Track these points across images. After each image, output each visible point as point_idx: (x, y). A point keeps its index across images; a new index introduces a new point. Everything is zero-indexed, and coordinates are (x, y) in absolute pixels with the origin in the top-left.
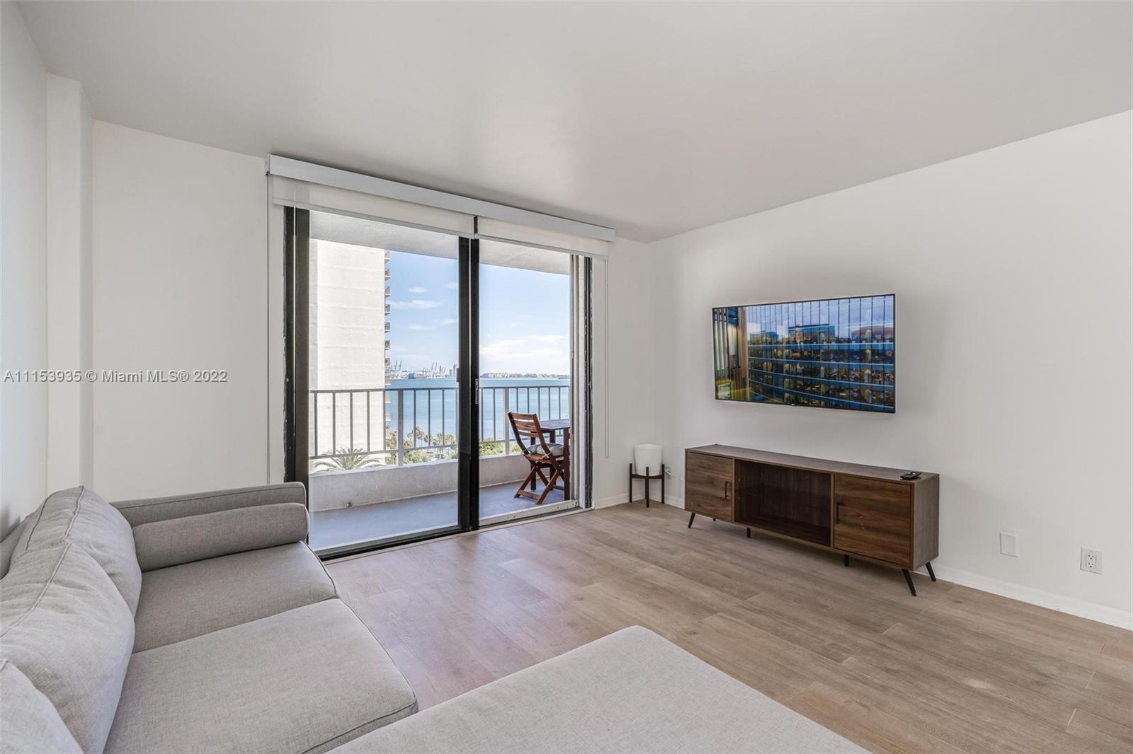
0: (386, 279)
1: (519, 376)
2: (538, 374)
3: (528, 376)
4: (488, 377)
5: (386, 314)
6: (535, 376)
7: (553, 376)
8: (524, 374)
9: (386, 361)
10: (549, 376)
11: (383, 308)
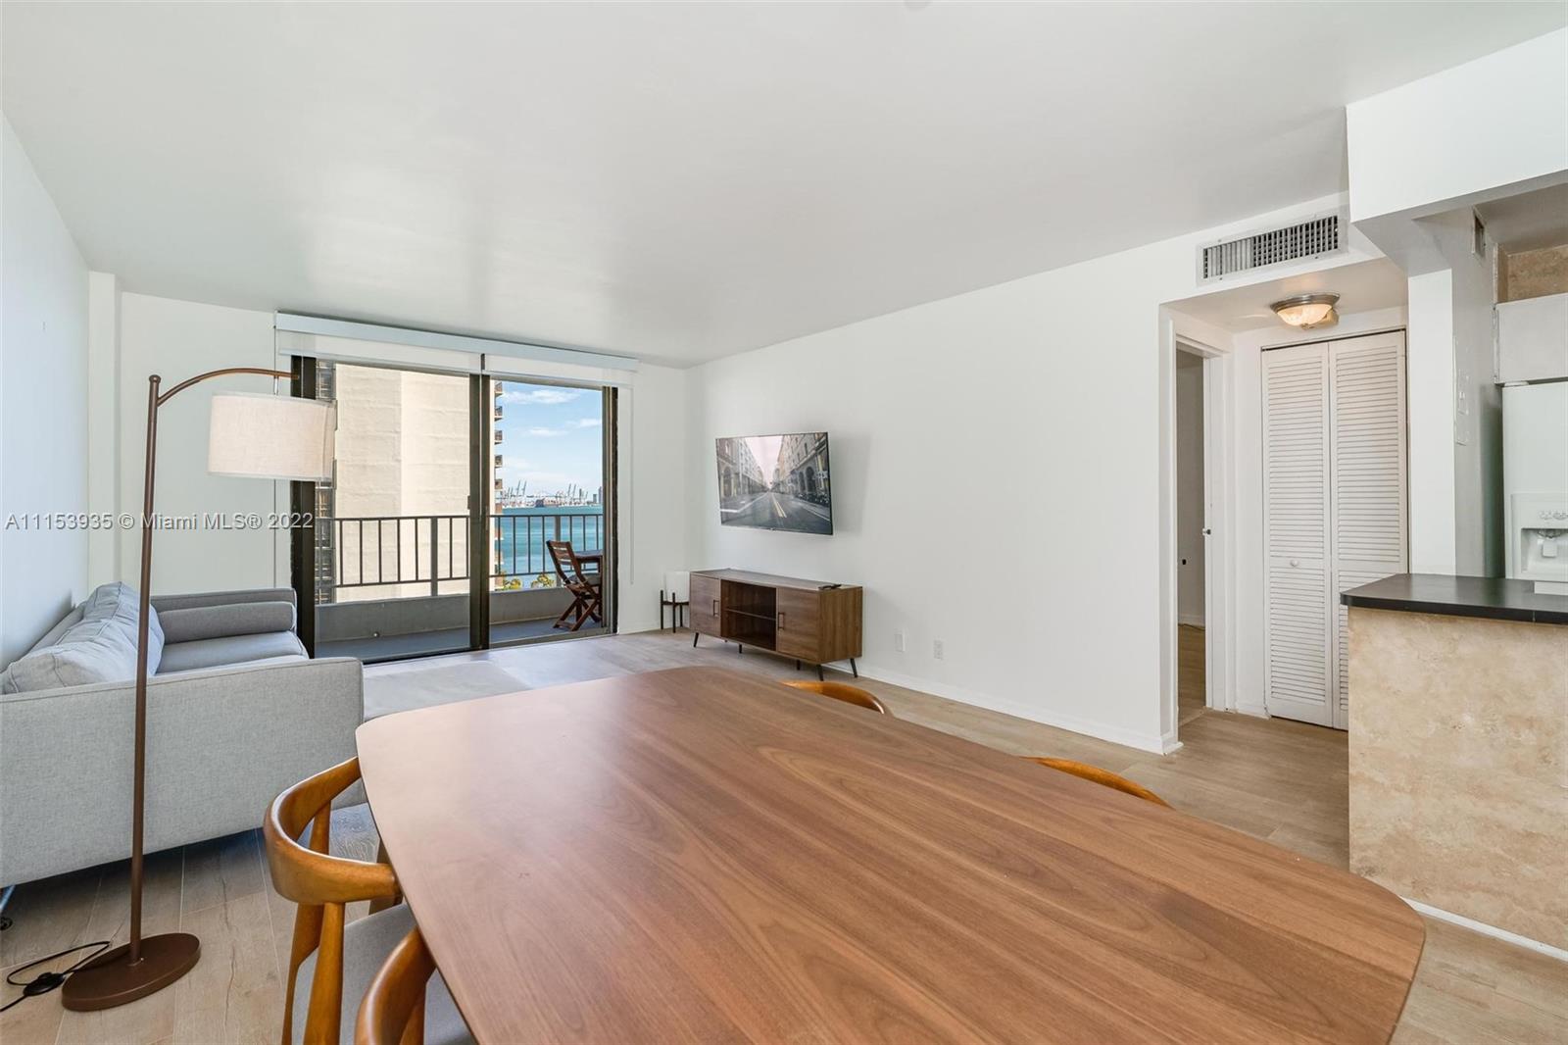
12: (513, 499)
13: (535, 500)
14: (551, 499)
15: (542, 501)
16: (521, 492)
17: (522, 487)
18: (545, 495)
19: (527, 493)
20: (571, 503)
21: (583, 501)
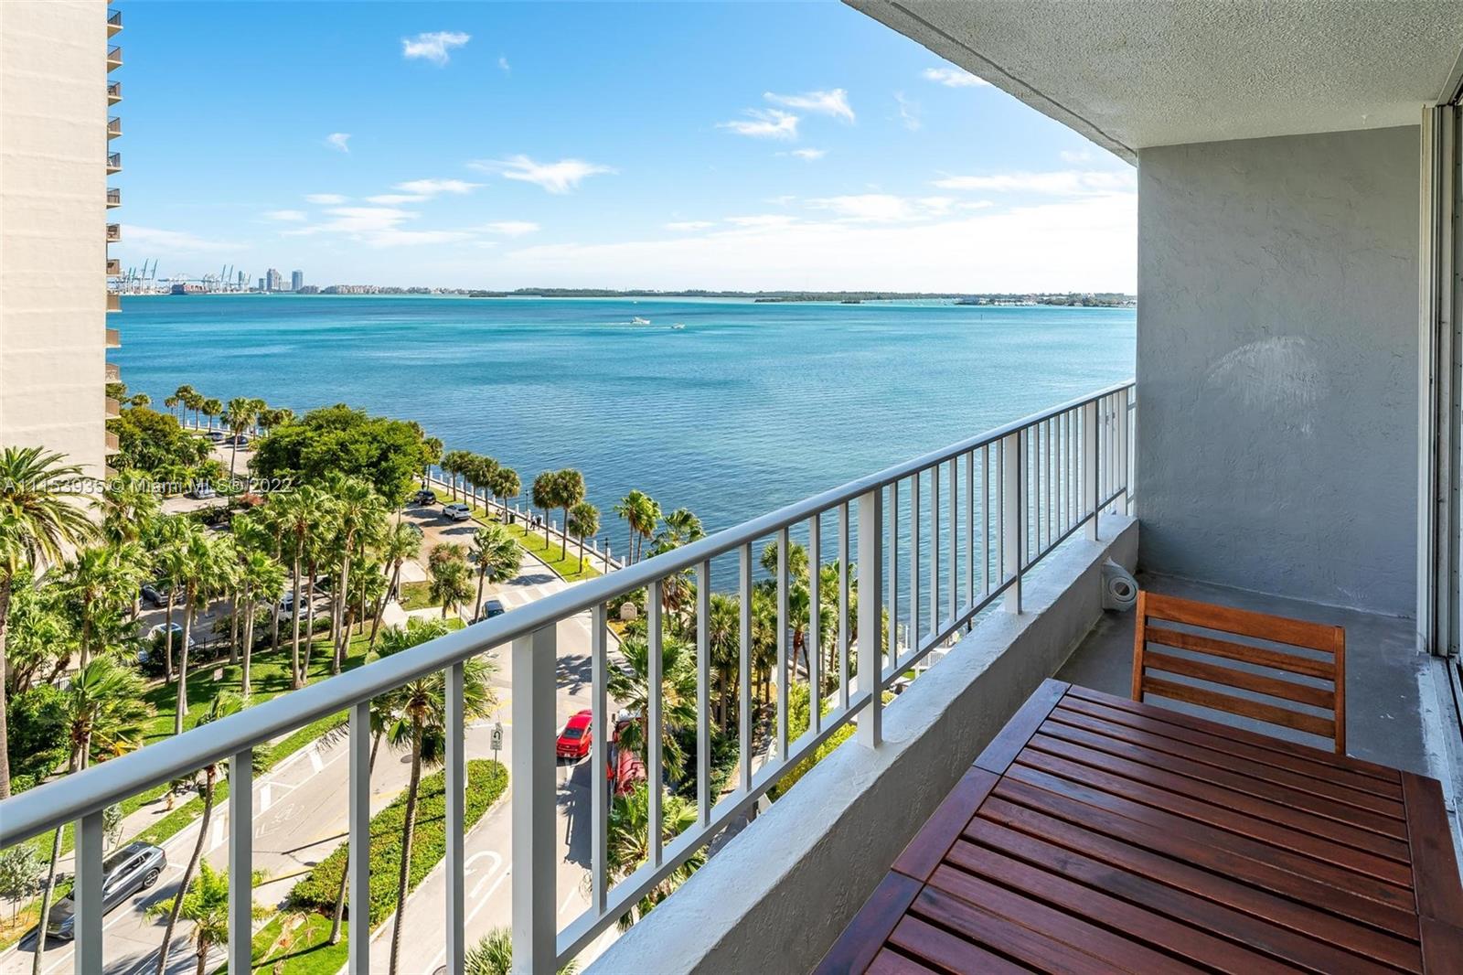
0: (111, 102)
1: (396, 291)
2: (432, 288)
3: (412, 291)
4: (336, 293)
5: (109, 172)
6: (426, 291)
7: (461, 292)
8: (406, 289)
9: (110, 265)
10: (453, 292)
11: (101, 161)
12: (136, 283)
13: (172, 284)
14: (195, 284)
15: (182, 286)
16: (148, 275)
17: (151, 266)
18: (185, 278)
19: (158, 276)
20: (225, 290)
21: (243, 286)
